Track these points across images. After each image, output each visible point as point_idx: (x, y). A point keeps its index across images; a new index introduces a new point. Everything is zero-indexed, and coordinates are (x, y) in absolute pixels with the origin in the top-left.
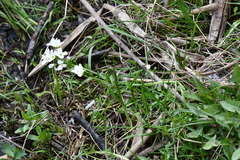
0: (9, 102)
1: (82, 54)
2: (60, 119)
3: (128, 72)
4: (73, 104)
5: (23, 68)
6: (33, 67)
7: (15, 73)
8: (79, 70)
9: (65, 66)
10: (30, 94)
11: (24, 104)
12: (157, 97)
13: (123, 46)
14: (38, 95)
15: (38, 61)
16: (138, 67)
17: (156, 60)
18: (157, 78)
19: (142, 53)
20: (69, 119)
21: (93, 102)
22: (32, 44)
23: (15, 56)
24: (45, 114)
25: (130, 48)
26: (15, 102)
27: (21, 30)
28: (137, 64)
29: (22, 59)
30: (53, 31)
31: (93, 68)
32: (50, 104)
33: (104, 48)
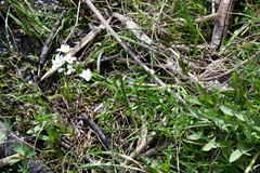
0: (22, 104)
1: (92, 60)
2: (69, 121)
3: (134, 77)
4: (83, 107)
5: (36, 73)
6: (45, 72)
7: (29, 77)
8: (87, 75)
9: (74, 70)
10: (42, 97)
11: (36, 106)
12: (161, 101)
13: (130, 52)
14: (50, 98)
15: (50, 65)
16: (144, 72)
17: (161, 65)
18: (161, 82)
19: (148, 59)
20: (79, 120)
21: (101, 105)
22: (45, 50)
23: (29, 61)
24: (55, 115)
25: (136, 54)
26: (28, 104)
27: (35, 36)
28: (143, 70)
29: (36, 64)
30: (64, 37)
31: (102, 73)
32: (61, 106)
33: (112, 54)
